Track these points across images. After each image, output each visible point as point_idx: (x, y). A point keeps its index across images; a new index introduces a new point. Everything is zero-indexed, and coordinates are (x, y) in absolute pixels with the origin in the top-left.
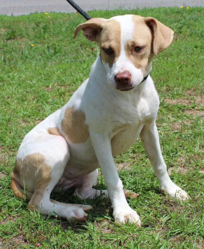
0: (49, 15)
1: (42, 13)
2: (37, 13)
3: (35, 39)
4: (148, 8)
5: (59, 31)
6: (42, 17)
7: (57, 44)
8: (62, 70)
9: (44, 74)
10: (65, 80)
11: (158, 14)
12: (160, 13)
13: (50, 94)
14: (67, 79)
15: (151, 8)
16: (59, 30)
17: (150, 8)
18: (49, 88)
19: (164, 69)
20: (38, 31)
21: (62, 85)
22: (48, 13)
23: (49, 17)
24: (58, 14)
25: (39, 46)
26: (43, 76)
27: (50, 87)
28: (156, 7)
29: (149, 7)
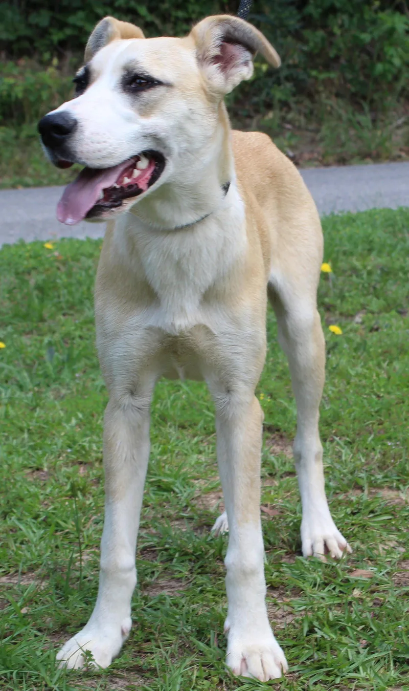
0: (57, 249)
1: (35, 243)
2: (22, 244)
3: (14, 321)
4: (340, 214)
5: (85, 296)
6: (36, 256)
7: (78, 333)
8: (84, 415)
9: (29, 430)
10: (90, 447)
11: (370, 230)
12: (374, 226)
13: (42, 492)
14: (94, 442)
15: (349, 212)
16: (83, 293)
17: (345, 213)
18: (41, 473)
19: (378, 396)
20: (23, 298)
21: (80, 460)
22: (54, 244)
23: (56, 254)
24: (82, 243)
25: (25, 340)
26: (26, 435)
27: (46, 469)
28: (363, 209)
29: (342, 212)
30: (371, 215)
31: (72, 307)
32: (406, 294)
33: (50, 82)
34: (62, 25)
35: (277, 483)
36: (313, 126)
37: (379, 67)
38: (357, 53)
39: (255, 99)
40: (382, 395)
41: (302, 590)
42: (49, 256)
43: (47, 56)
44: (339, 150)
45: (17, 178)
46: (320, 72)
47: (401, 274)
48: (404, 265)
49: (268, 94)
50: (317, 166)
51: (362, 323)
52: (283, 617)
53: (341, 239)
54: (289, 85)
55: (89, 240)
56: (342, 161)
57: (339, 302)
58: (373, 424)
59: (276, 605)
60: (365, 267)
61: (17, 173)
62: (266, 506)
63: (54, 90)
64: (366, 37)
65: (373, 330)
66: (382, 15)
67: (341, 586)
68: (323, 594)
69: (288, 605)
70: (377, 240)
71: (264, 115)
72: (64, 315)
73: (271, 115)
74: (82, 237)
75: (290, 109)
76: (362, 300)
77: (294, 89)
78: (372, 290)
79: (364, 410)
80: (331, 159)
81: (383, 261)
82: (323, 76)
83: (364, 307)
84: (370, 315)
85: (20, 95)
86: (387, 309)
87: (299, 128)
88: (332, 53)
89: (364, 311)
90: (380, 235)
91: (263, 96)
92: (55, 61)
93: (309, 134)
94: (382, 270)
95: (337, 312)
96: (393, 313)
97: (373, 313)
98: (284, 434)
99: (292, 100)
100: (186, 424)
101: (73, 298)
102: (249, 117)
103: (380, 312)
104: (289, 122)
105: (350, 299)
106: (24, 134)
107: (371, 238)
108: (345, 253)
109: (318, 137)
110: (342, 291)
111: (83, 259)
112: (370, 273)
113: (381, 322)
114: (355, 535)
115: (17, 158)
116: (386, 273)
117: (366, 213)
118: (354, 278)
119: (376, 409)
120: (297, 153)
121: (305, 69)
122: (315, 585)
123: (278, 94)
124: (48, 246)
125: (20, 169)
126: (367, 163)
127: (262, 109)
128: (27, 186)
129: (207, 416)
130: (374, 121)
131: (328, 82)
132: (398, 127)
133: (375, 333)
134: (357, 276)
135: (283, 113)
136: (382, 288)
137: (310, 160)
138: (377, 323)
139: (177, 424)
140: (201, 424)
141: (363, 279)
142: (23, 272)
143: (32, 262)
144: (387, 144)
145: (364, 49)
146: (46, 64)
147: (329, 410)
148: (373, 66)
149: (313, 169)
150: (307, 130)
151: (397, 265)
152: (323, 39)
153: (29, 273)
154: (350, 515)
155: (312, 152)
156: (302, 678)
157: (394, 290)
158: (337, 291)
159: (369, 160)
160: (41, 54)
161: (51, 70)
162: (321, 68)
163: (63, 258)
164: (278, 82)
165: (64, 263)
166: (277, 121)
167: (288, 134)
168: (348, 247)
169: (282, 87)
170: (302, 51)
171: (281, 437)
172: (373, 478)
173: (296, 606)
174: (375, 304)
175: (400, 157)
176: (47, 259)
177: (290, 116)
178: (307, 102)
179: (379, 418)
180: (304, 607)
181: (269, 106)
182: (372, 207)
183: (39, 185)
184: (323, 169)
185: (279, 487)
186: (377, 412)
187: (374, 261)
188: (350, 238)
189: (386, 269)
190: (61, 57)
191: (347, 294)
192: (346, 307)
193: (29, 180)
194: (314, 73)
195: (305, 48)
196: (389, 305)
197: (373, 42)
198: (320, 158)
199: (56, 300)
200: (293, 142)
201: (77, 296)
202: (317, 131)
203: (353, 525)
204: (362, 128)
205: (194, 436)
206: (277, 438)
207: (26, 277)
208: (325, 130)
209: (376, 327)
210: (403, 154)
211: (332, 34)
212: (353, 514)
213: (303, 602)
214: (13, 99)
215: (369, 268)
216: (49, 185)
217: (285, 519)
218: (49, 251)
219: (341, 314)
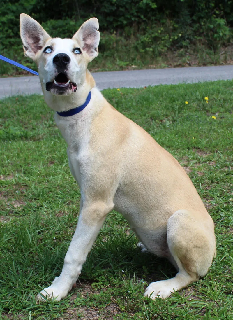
30: (219, 82)
31: (127, 109)
32: (231, 107)
33: (113, 38)
34: (117, 21)
35: (201, 165)
36: (195, 54)
37: (216, 35)
38: (209, 31)
39: (177, 45)
40: (230, 138)
41: (214, 198)
42: (119, 93)
43: (112, 30)
44: (204, 61)
45: (103, 69)
46: (197, 37)
47: (229, 101)
48: (230, 98)
49: (181, 43)
50: (197, 66)
51: (218, 116)
52: (209, 206)
53: (210, 89)
54: (188, 41)
55: (130, 88)
56: (205, 65)
57: (211, 109)
58: (228, 147)
59: (206, 202)
60: (218, 98)
61: (103, 67)
62: (199, 172)
63: (114, 41)
64: (212, 26)
65: (222, 118)
66: (217, 19)
67: (226, 197)
68: (220, 199)
69: (210, 202)
70: (221, 90)
71: (180, 50)
72: (125, 111)
73: (182, 50)
74: (128, 87)
75: (188, 48)
76: (218, 109)
77: (189, 42)
78: (220, 105)
79: (225, 143)
80: (201, 64)
81: (223, 96)
82: (198, 38)
83: (218, 111)
84: (221, 114)
85: (104, 43)
86: (226, 111)
87: (191, 54)
88: (201, 31)
89: (219, 112)
90: (222, 88)
91: (179, 44)
92: (115, 32)
93: (194, 56)
94: (223, 99)
95: (210, 112)
96: (228, 113)
97: (221, 113)
98: (201, 150)
99: (189, 46)
100: (170, 146)
101: (127, 106)
102: (175, 50)
103: (223, 113)
104: (188, 52)
105: (214, 108)
106: (105, 55)
107: (219, 90)
108: (211, 94)
109: (197, 57)
110: (211, 105)
111: (129, 94)
112: (220, 100)
113: (224, 115)
114: (228, 181)
115: (103, 62)
116: (225, 100)
117: (217, 81)
118: (215, 102)
119: (229, 142)
120: (190, 62)
121: (193, 36)
122: (217, 196)
123: (184, 44)
124: (118, 90)
125: (104, 66)
126: (212, 66)
127: (179, 48)
128: (106, 71)
129: (176, 144)
130: (215, 52)
131: (200, 40)
132: (222, 55)
133: (223, 119)
134: (216, 101)
135: (186, 49)
136: (224, 105)
137: (194, 64)
138: (223, 116)
139: (167, 146)
140: (175, 146)
141: (217, 102)
142: (111, 98)
143: (114, 95)
144: (219, 60)
145: (211, 30)
146: (111, 33)
147: (214, 143)
148: (214, 35)
149: (195, 67)
150: (193, 55)
151: (228, 98)
152: (198, 26)
153: (113, 98)
154: (226, 175)
155: (195, 62)
156: (217, 225)
157: (227, 105)
158: (210, 106)
159: (213, 65)
160: (110, 30)
161: (114, 35)
162: (198, 35)
163: (123, 94)
164: (185, 40)
165: (123, 95)
166: (184, 52)
167: (187, 56)
168: (212, 92)
169: (186, 41)
170: (192, 30)
171: (200, 151)
172: (231, 164)
173: (212, 203)
174: (222, 110)
175: (222, 64)
176: (118, 94)
177: (189, 51)
178: (194, 46)
179: (230, 145)
180: (215, 203)
181: (181, 47)
182: (218, 79)
183: (110, 71)
184: (199, 67)
185: (202, 166)
186: (229, 143)
187: (221, 96)
188: (213, 89)
189: (224, 99)
190: (117, 31)
191: (213, 107)
192: (213, 111)
193: (107, 69)
194: (196, 37)
195: (193, 29)
196: (226, 110)
197: (214, 28)
198: (198, 64)
199: (122, 107)
200: (189, 58)
201: (128, 105)
202: (197, 55)
203: (227, 178)
204: (211, 54)
205: (173, 150)
206: (199, 151)
207: (112, 100)
208: (199, 55)
209: (223, 117)
210: (224, 63)
211: (201, 25)
212: (227, 175)
213: (214, 202)
214: (102, 43)
215: (219, 99)
216: (113, 71)
217: (205, 176)
218: (119, 91)
219: (212, 113)
